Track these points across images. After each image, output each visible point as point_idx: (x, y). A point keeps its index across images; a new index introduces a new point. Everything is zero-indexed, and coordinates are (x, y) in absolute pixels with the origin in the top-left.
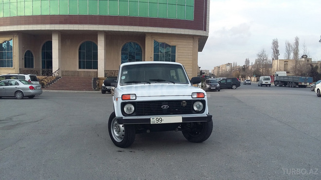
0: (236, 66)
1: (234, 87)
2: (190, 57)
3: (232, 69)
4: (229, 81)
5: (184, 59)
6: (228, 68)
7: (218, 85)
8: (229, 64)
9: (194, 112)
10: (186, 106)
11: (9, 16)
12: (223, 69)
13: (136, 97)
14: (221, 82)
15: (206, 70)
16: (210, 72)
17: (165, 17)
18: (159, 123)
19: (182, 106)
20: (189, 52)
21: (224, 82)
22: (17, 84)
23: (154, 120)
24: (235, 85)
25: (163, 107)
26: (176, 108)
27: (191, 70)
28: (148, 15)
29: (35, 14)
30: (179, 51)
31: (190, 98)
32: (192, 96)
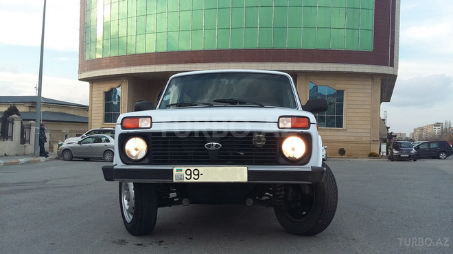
0: (450, 127)
1: (443, 155)
2: (366, 107)
3: (443, 132)
4: (434, 146)
5: (358, 110)
6: (437, 130)
7: (414, 151)
8: (438, 124)
9: (282, 160)
10: (264, 146)
11: (117, 55)
12: (429, 131)
13: (152, 122)
14: (421, 147)
15: (400, 134)
16: (408, 136)
17: (327, 48)
18: (192, 180)
19: (254, 146)
20: (365, 99)
21: (425, 147)
22: (108, 141)
23: (181, 173)
24: (445, 152)
25: (209, 146)
26: (241, 150)
27: (369, 127)
28: (302, 46)
29: (148, 51)
30: (349, 98)
31: (273, 128)
32: (278, 123)
